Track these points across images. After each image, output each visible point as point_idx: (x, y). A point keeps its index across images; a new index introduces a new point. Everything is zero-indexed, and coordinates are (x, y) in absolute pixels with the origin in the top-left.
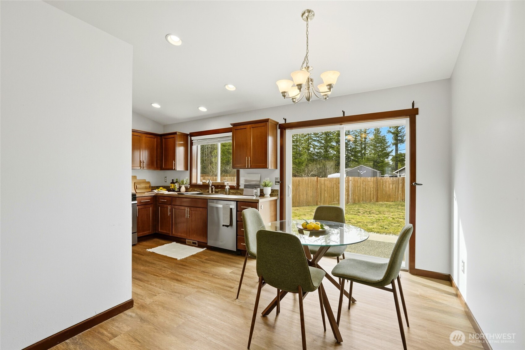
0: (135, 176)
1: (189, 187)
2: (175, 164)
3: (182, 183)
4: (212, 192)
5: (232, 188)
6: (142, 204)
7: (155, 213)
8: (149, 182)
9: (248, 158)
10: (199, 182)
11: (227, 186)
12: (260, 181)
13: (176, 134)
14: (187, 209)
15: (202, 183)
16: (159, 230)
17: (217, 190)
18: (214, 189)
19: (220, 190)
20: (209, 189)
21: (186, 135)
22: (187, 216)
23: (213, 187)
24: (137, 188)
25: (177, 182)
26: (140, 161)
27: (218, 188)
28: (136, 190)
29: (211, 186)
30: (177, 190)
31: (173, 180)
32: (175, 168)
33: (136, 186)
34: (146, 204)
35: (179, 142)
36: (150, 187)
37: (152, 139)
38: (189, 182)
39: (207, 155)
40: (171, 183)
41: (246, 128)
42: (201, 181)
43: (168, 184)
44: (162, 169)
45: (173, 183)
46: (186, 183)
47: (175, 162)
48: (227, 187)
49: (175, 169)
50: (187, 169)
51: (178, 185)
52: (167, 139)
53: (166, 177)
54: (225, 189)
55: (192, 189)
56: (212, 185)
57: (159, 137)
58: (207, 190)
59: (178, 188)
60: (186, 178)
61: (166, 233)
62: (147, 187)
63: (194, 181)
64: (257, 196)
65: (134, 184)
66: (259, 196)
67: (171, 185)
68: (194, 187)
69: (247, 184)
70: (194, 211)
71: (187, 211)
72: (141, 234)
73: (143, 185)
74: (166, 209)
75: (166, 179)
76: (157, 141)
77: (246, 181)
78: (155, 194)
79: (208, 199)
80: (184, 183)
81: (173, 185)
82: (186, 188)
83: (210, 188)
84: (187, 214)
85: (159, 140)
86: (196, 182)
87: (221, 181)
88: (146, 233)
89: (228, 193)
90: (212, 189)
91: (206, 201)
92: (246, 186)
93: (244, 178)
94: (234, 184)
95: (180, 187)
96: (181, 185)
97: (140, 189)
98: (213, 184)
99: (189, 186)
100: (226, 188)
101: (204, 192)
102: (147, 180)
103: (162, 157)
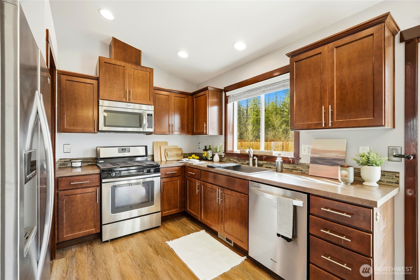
0: (166, 142)
1: (223, 156)
2: (206, 127)
3: (215, 151)
4: (254, 164)
5: (286, 160)
6: (167, 176)
7: (184, 187)
8: (181, 149)
9: (327, 109)
10: (237, 151)
11: (278, 158)
12: (346, 153)
13: (208, 90)
14: (219, 190)
15: (239, 151)
16: (188, 210)
17: (261, 162)
18: (256, 161)
19: (265, 162)
20: (249, 160)
21: (220, 91)
22: (218, 200)
23: (255, 158)
24: (167, 156)
25: (210, 149)
26: (169, 124)
27: (262, 160)
28: (166, 157)
29: (252, 156)
30: (210, 159)
31: (206, 147)
32: (206, 132)
33: (167, 153)
34: (172, 176)
35: (211, 100)
36: (182, 154)
37: (182, 98)
38: (223, 149)
39: (243, 124)
40: (204, 150)
41: (320, 53)
42: (239, 148)
43: (201, 151)
44: (193, 133)
45: (206, 150)
46: (220, 151)
47: (206, 124)
48: (279, 160)
49: (206, 134)
50: (221, 133)
51: (211, 154)
52: (198, 98)
53: (199, 143)
54: (275, 162)
55: (227, 158)
56: (254, 156)
57: (190, 97)
58: (247, 162)
59: (211, 156)
60: (219, 144)
61: (194, 215)
62: (178, 155)
63: (229, 149)
64: (346, 183)
65: (164, 151)
66: (352, 184)
67: (203, 152)
68: (229, 155)
69: (316, 156)
70: (227, 194)
71: (219, 192)
72: (166, 213)
73: (175, 152)
74: (194, 184)
75: (200, 146)
76: (188, 102)
77: (314, 151)
78: (184, 163)
79: (248, 180)
80: (218, 151)
81: (205, 152)
82: (220, 157)
83: (251, 160)
84: (218, 197)
85: (190, 100)
86: (232, 150)
87: (265, 149)
88: (173, 211)
89: (279, 168)
90: (254, 160)
91: (245, 182)
92: (314, 161)
93: (310, 146)
94: (290, 155)
95: (213, 156)
96: (215, 153)
97: (171, 156)
98: (255, 154)
99: (223, 154)
100: (277, 161)
101: (243, 164)
102: (179, 147)
103: (194, 119)
